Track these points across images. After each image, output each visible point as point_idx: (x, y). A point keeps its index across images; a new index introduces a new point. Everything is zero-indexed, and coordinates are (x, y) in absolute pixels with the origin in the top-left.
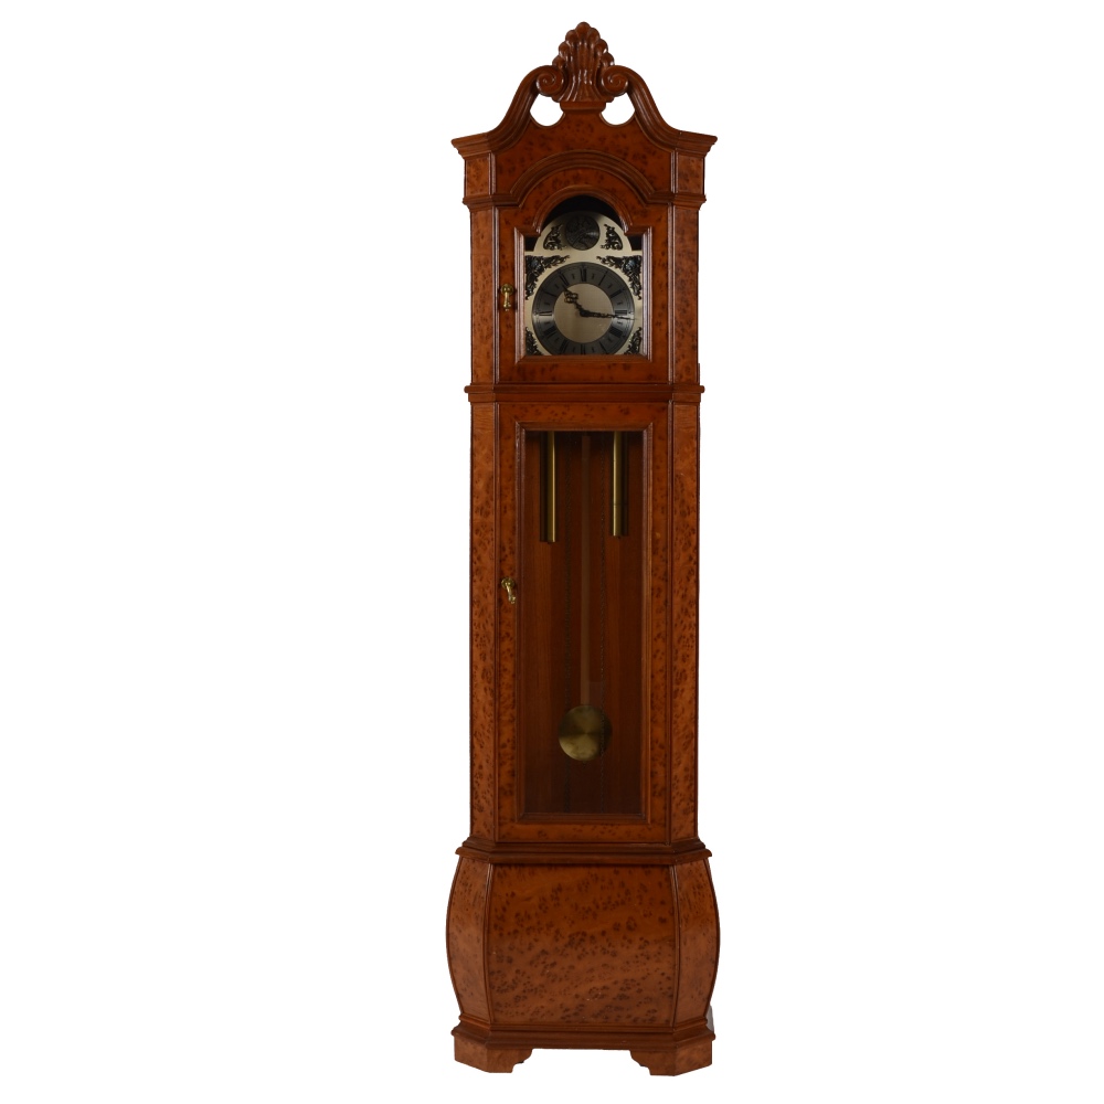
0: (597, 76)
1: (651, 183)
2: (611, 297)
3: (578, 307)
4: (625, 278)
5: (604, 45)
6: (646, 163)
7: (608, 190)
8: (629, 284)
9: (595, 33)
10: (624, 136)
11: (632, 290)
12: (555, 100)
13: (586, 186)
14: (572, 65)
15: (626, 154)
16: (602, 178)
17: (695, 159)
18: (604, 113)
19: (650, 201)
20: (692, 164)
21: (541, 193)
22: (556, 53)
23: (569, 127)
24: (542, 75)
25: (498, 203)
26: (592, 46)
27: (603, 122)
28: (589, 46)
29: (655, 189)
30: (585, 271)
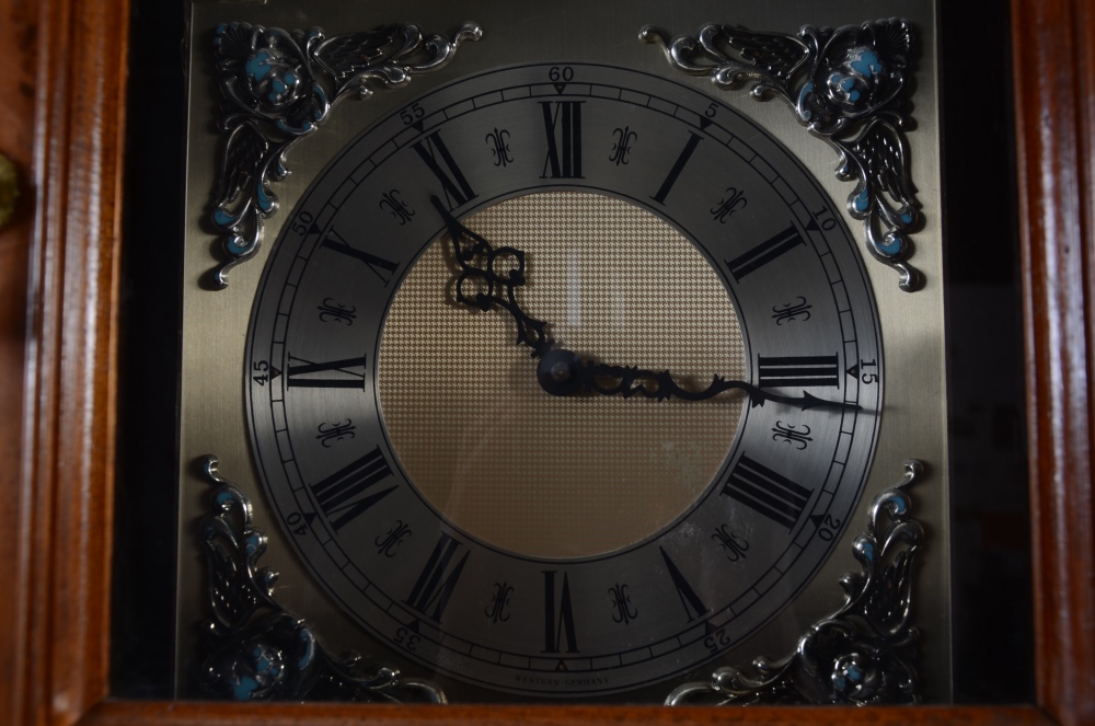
2: (737, 270)
3: (532, 332)
4: (824, 162)
8: (843, 195)
11: (862, 233)
30: (572, 113)
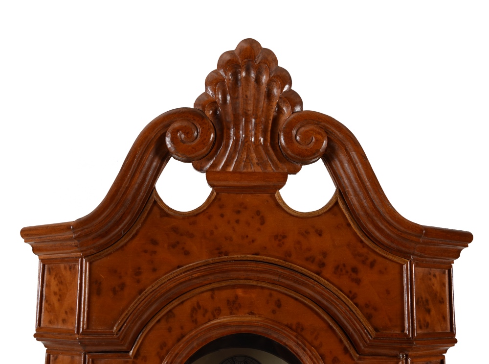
0: (272, 129)
1: (369, 317)
5: (284, 77)
6: (358, 281)
7: (287, 326)
9: (269, 57)
10: (320, 234)
12: (199, 168)
13: (249, 318)
14: (230, 109)
15: (322, 265)
16: (279, 304)
17: (437, 271)
18: (282, 192)
19: (367, 350)
20: (434, 280)
21: (170, 330)
22: (200, 89)
23: (222, 216)
24: (176, 125)
25: (89, 349)
26: (264, 79)
27: (280, 207)
28: (258, 80)
29: (376, 329)
